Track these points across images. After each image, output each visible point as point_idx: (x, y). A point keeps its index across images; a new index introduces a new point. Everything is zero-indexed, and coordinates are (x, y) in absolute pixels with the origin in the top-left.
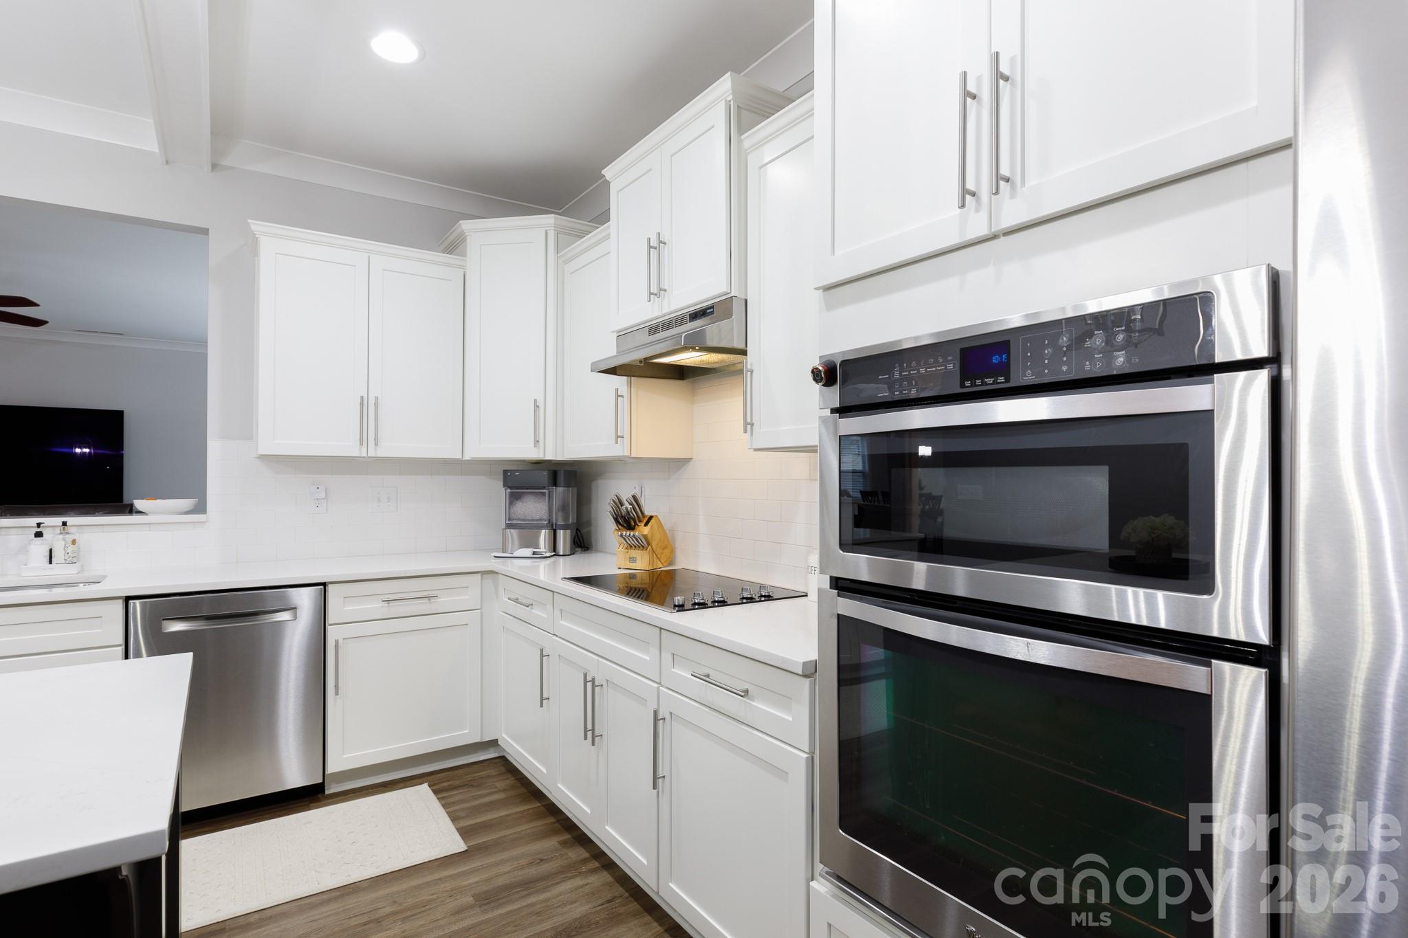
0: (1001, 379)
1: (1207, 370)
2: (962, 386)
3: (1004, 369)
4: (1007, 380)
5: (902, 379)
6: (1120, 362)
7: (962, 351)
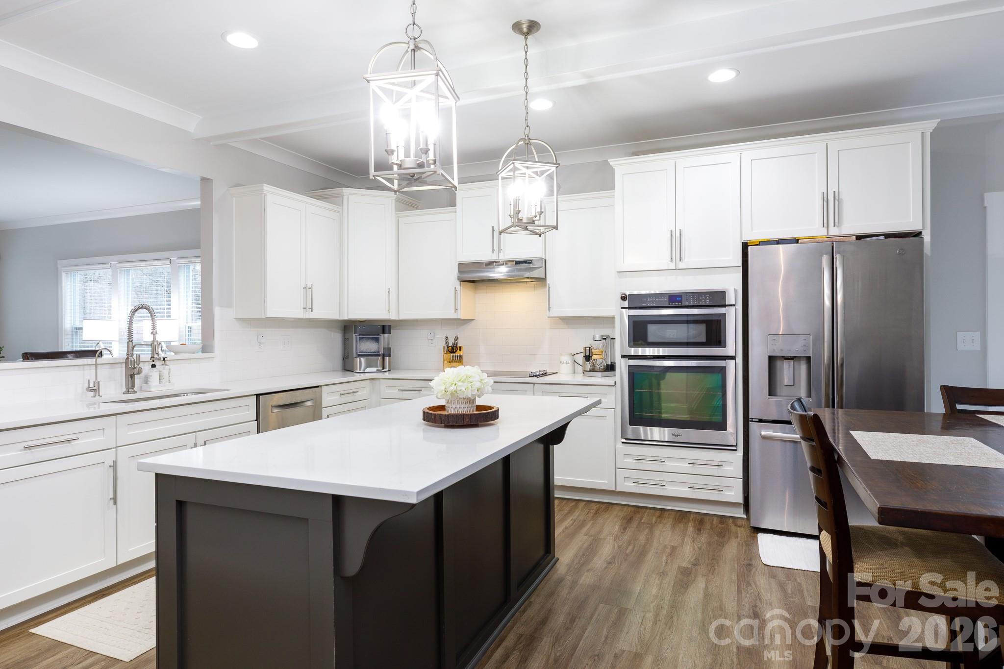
0: (680, 304)
1: (724, 306)
2: (669, 304)
3: (681, 301)
4: (682, 304)
5: (650, 301)
6: (708, 303)
7: (669, 296)
